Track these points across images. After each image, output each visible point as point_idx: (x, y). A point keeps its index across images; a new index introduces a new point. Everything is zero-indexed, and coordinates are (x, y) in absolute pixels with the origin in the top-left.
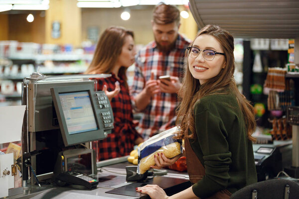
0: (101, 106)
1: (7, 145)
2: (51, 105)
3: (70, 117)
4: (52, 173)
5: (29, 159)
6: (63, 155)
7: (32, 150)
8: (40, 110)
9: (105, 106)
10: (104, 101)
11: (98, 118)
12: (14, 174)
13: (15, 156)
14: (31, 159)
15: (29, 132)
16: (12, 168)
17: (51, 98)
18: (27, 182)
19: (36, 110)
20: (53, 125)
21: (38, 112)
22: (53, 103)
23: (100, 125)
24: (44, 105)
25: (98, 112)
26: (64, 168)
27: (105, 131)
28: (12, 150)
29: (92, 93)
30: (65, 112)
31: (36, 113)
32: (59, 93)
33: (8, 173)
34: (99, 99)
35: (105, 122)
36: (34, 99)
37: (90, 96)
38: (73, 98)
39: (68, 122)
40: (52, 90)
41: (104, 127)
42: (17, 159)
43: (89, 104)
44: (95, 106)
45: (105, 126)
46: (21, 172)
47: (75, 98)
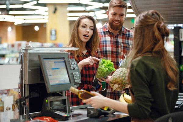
0: (72, 68)
1: (8, 90)
2: (39, 67)
3: (52, 74)
4: (40, 112)
5: (24, 102)
6: (47, 99)
7: (26, 96)
8: (32, 70)
9: (75, 68)
10: (74, 65)
11: (70, 76)
12: (14, 110)
13: (14, 98)
14: (25, 101)
15: (25, 85)
16: (12, 106)
17: (39, 62)
18: (23, 117)
20: (40, 80)
21: (30, 70)
22: (40, 65)
23: (72, 81)
24: (33, 67)
25: (70, 72)
26: (47, 108)
27: (75, 84)
28: (12, 94)
29: (66, 60)
30: (47, 71)
31: (29, 71)
32: (44, 59)
33: (10, 109)
34: (71, 63)
35: (75, 78)
36: (27, 62)
37: (65, 62)
38: (54, 62)
39: (50, 77)
41: (75, 82)
42: (15, 100)
43: (64, 67)
44: (68, 68)
45: (75, 81)
46: (18, 109)
47: (55, 62)
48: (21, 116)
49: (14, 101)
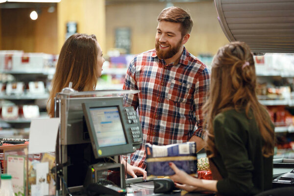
0: (130, 122)
1: (42, 154)
2: (82, 120)
5: (61, 171)
6: (93, 167)
7: (63, 162)
8: (73, 124)
9: (134, 121)
10: (133, 117)
11: (127, 133)
12: (49, 182)
13: (49, 165)
14: (62, 169)
15: (61, 146)
16: (47, 176)
17: (82, 112)
18: (59, 192)
19: (68, 123)
20: (83, 139)
21: (70, 125)
22: (84, 118)
23: (129, 140)
24: (76, 119)
25: (127, 127)
26: (94, 180)
27: (134, 145)
28: (47, 160)
29: (121, 108)
30: (95, 126)
31: (68, 127)
32: (91, 108)
33: (44, 180)
34: (128, 114)
35: (134, 137)
36: (67, 113)
37: (119, 112)
38: (103, 113)
39: (98, 135)
40: (83, 105)
41: (133, 142)
42: (51, 168)
43: (118, 119)
44: (125, 121)
45: (133, 140)
46: (55, 180)
47: (105, 113)
48: (57, 192)
49: (49, 169)
